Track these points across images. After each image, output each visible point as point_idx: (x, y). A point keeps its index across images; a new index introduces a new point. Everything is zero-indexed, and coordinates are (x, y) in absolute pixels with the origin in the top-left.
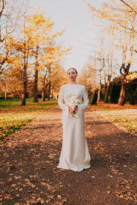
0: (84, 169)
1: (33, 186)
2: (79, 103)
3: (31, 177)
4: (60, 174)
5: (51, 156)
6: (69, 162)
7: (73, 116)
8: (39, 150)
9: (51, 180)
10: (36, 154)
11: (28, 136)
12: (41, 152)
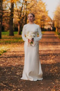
0: (38, 80)
1: (5, 85)
2: (34, 36)
3: (4, 82)
4: (22, 82)
5: (18, 74)
6: (28, 75)
7: (31, 45)
8: (10, 70)
9: (15, 84)
10: (8, 72)
11: (3, 62)
12: (11, 71)
